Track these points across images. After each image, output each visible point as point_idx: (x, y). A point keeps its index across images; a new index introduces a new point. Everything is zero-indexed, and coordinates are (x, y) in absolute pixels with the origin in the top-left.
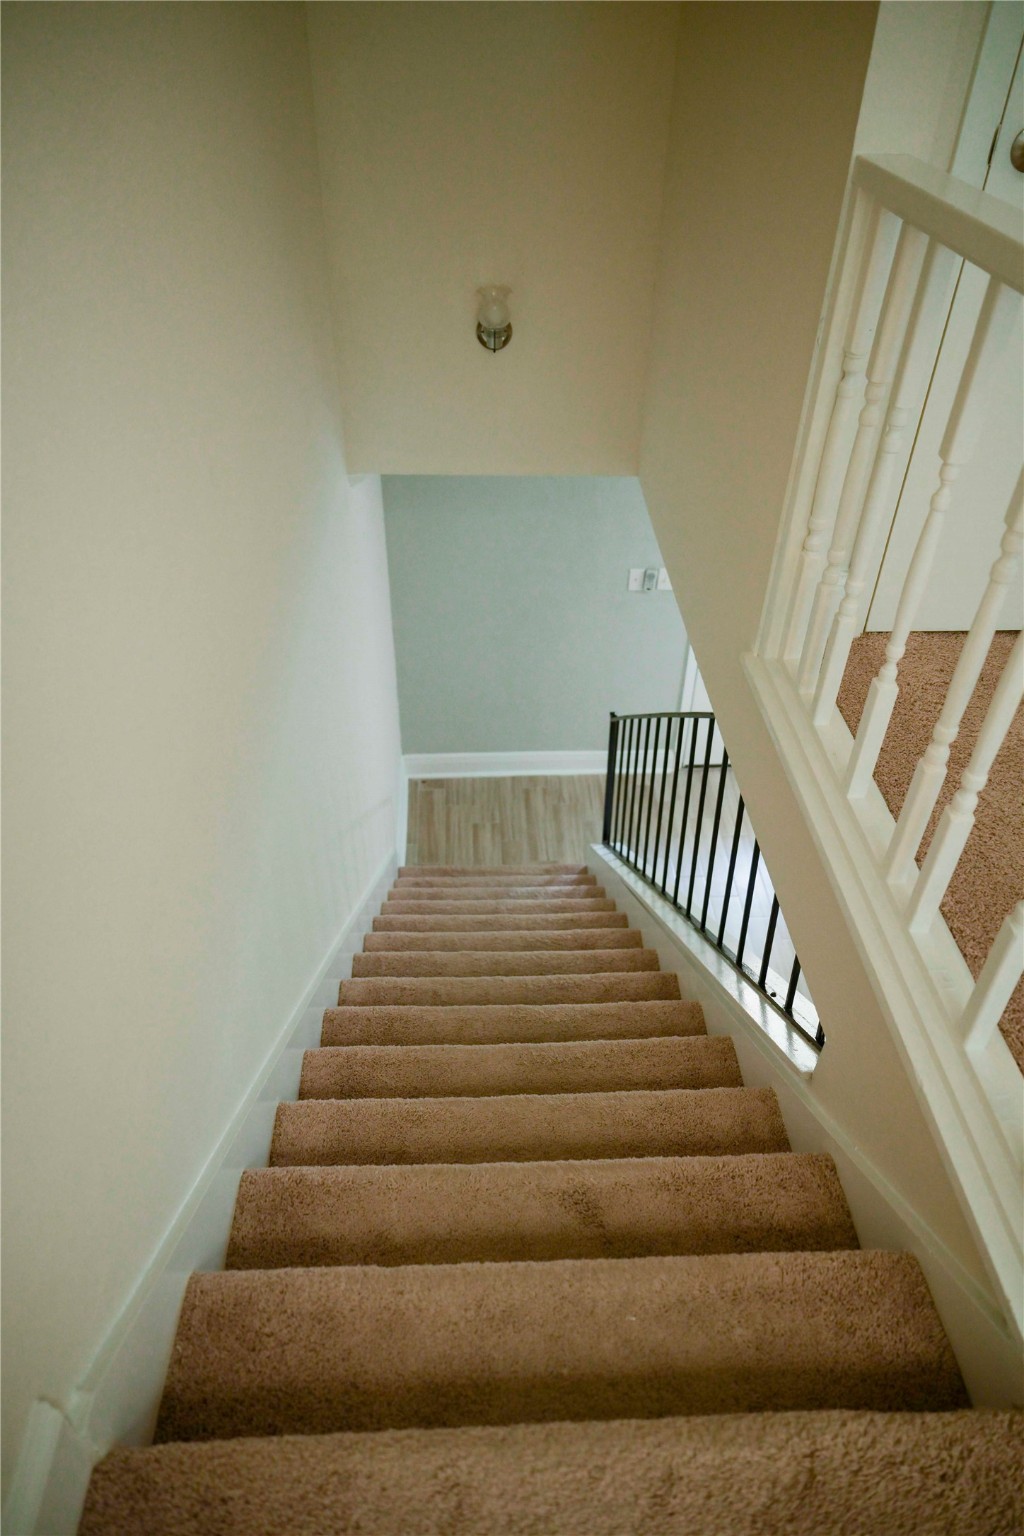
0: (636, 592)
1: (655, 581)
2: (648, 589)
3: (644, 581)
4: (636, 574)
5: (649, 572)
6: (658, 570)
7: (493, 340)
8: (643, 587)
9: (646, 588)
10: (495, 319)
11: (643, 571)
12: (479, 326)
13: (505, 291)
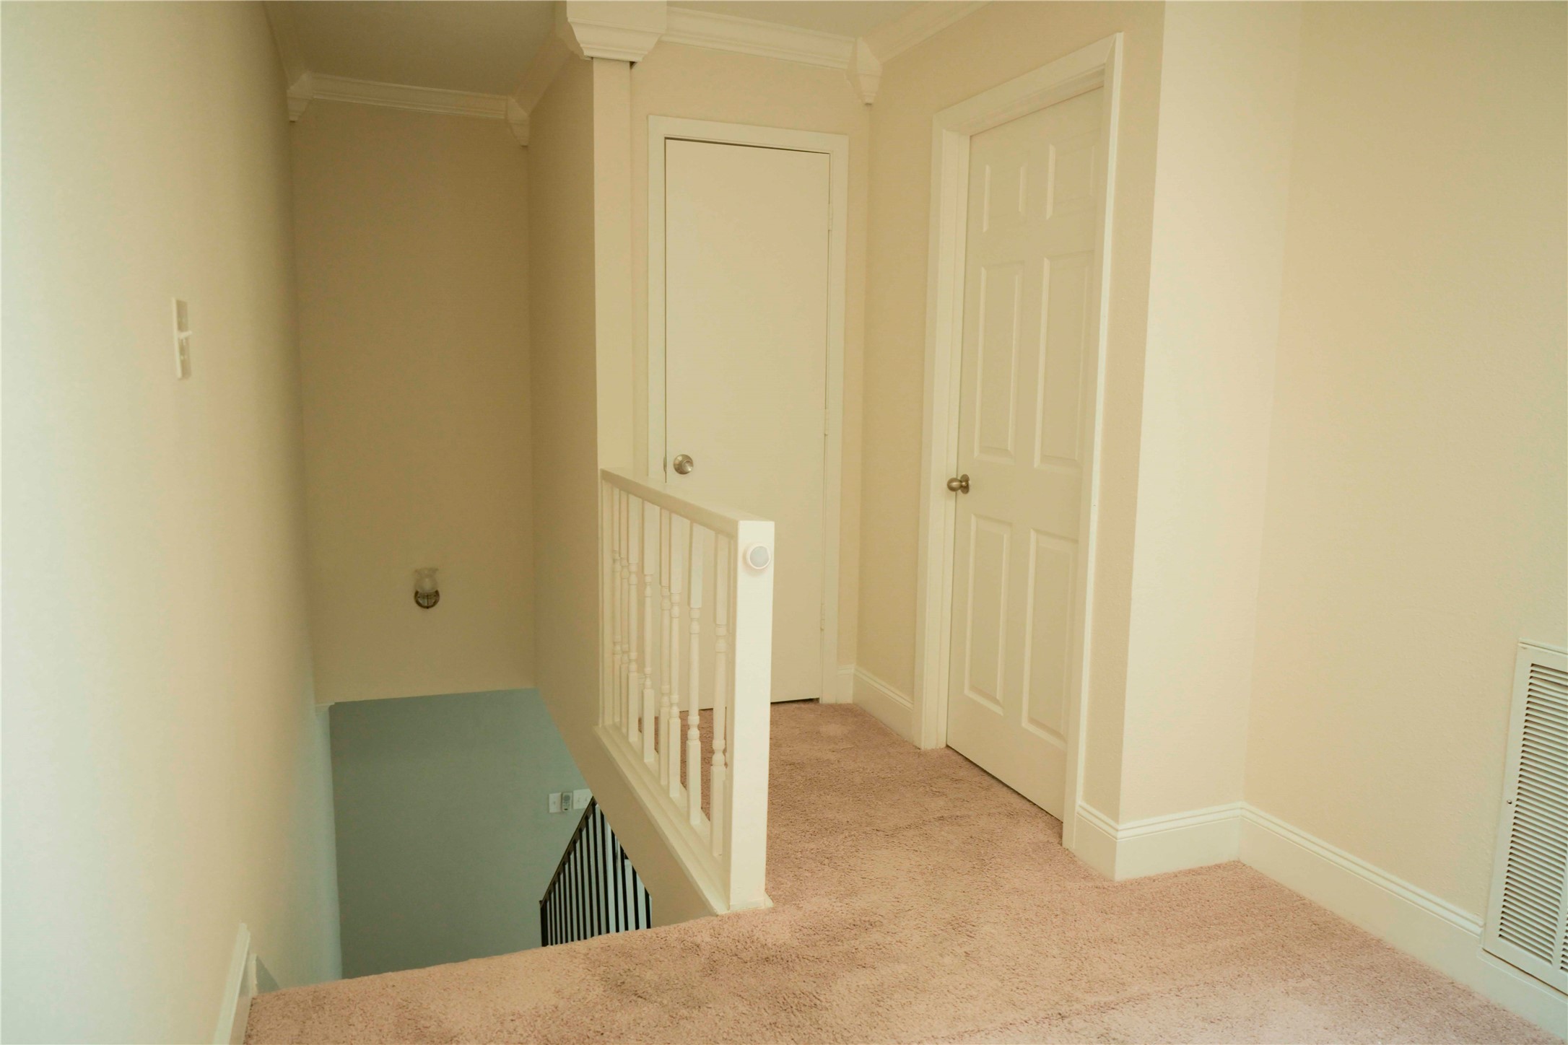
0: (556, 813)
1: (570, 801)
2: (566, 809)
3: (562, 802)
4: (554, 798)
5: (564, 794)
6: (572, 792)
7: (426, 600)
8: (561, 808)
9: (564, 808)
10: (427, 586)
11: (560, 793)
12: (417, 593)
13: (434, 571)
